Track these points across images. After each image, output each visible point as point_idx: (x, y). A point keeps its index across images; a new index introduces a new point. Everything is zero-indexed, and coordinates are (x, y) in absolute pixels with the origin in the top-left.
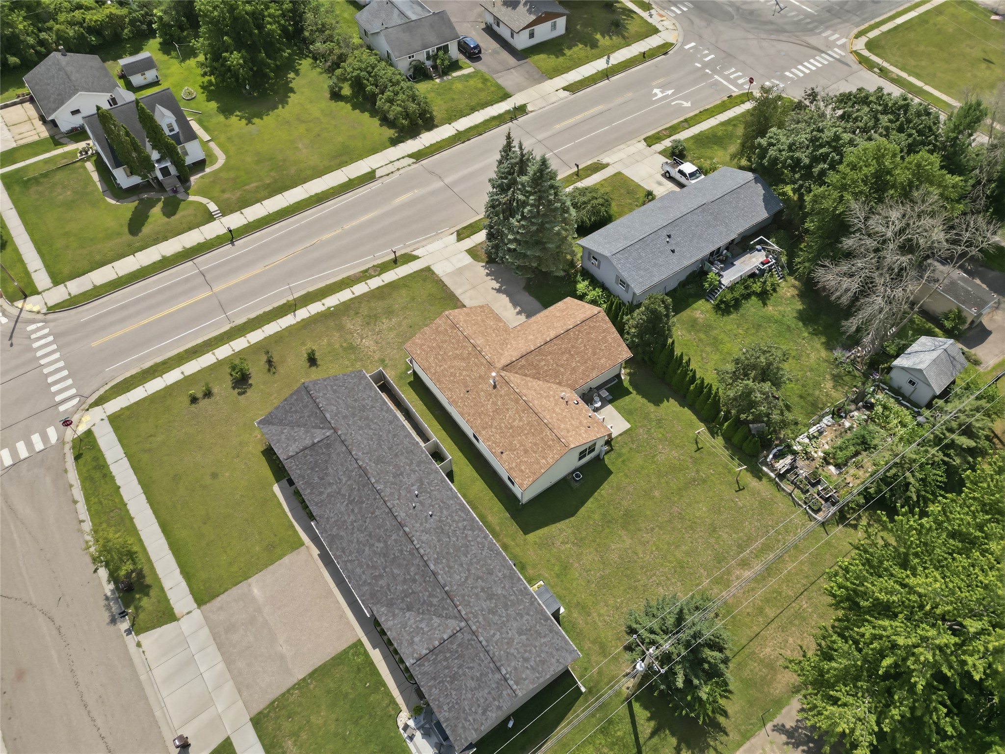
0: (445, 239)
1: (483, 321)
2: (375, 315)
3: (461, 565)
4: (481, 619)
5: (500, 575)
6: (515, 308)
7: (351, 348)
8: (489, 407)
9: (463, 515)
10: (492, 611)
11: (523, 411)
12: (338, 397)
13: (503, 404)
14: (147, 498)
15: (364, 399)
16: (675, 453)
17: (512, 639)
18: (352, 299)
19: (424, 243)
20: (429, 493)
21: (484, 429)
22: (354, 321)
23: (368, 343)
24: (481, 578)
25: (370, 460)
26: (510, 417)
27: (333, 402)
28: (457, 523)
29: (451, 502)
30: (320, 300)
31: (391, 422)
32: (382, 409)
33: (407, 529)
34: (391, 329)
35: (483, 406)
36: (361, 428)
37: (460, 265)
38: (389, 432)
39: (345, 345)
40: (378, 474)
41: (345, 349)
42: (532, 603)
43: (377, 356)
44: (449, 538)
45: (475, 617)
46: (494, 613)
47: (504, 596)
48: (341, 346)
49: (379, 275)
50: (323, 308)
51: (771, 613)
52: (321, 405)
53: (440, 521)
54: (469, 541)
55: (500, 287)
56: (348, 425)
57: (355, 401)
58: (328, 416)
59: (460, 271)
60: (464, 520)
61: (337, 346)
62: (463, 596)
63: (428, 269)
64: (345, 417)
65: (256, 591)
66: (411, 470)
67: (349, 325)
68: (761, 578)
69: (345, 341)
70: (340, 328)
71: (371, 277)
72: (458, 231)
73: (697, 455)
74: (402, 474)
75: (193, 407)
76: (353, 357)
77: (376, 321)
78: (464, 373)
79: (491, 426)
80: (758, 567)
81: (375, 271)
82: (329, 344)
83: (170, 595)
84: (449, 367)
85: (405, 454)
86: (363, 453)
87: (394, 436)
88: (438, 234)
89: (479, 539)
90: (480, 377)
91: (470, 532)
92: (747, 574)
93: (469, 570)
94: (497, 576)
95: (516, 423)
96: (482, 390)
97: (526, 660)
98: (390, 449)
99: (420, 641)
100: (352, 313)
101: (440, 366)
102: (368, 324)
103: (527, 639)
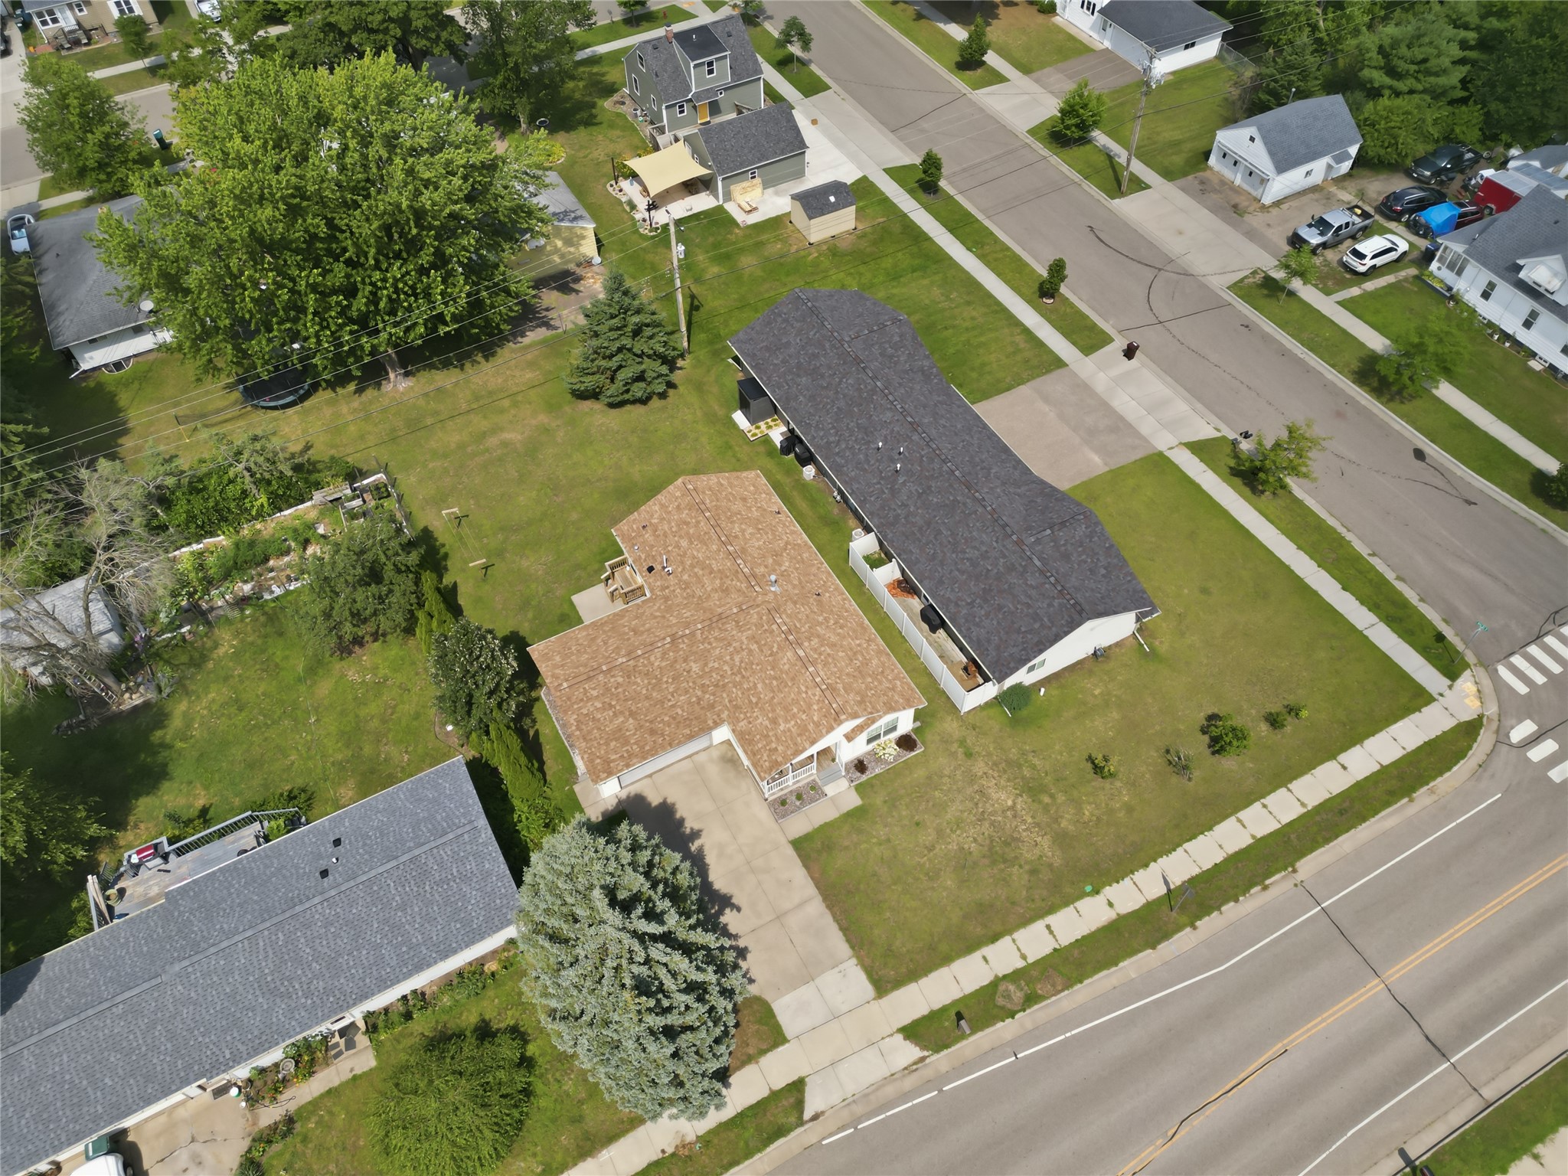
0: (835, 1099)
1: (774, 721)
2: (994, 862)
3: (845, 396)
4: (827, 345)
5: (801, 398)
6: (701, 850)
7: (1032, 789)
8: (787, 564)
9: (838, 459)
10: (815, 356)
11: (736, 537)
12: (1028, 606)
13: (764, 556)
14: (1292, 571)
15: (987, 615)
16: (525, 563)
17: (796, 335)
18: (1051, 910)
19: (890, 1090)
20: (882, 478)
21: (799, 545)
22: (1037, 851)
23: (1003, 796)
24: (824, 388)
25: (964, 504)
26: (758, 540)
27: (1033, 593)
28: (847, 448)
29: (853, 474)
30: (1121, 918)
31: (941, 582)
32: (957, 605)
33: (909, 419)
34: (959, 823)
35: (797, 569)
36: (984, 556)
37: (805, 992)
38: (942, 563)
39: (1046, 799)
40: (951, 485)
41: (1043, 789)
42: (769, 378)
43: (980, 767)
44: (858, 424)
45: (833, 346)
46: (813, 355)
47: (799, 376)
48: (1052, 796)
49: (996, 982)
50: (1109, 892)
51: (506, 403)
52: (1052, 579)
53: (868, 443)
54: (834, 427)
55: (720, 912)
56: (1004, 556)
57: (1000, 608)
58: (1038, 563)
59: (807, 973)
60: (838, 453)
61: (1061, 798)
62: (845, 363)
63: (882, 986)
64: (1011, 568)
65: (1097, 459)
66: (906, 506)
67: (1045, 843)
68: (496, 430)
69: (1046, 809)
70: (1062, 840)
71: (1015, 976)
72: (801, 1123)
73: (493, 560)
74: (920, 495)
75: (1291, 699)
76: (1027, 772)
77: (991, 848)
78: (821, 619)
79: (787, 543)
80: (492, 441)
81: (1008, 996)
82: (1078, 805)
83: (1203, 466)
84: (844, 637)
85: (915, 529)
86: (975, 512)
87: (933, 558)
88: (854, 1122)
89: (821, 434)
90: (795, 603)
91: (832, 439)
92: (507, 436)
93: (837, 392)
94: (804, 396)
95: (750, 530)
96: (794, 586)
97: (786, 321)
98: (939, 532)
99: (893, 336)
100: (1045, 875)
101: (859, 645)
102: (1007, 844)
103: (780, 340)
